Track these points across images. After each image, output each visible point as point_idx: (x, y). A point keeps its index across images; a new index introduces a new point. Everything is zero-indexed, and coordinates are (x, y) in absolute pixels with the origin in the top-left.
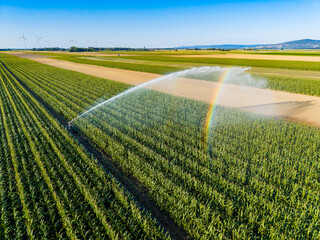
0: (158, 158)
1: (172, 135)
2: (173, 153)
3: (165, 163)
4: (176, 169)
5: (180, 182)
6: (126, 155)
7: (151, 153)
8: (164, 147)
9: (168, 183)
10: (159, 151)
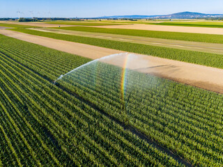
0: (98, 94)
1: (102, 85)
2: (103, 92)
3: (101, 95)
4: (104, 97)
5: (107, 101)
6: (85, 94)
7: (95, 92)
8: (99, 90)
9: (102, 102)
10: (98, 92)
